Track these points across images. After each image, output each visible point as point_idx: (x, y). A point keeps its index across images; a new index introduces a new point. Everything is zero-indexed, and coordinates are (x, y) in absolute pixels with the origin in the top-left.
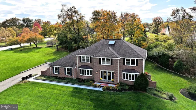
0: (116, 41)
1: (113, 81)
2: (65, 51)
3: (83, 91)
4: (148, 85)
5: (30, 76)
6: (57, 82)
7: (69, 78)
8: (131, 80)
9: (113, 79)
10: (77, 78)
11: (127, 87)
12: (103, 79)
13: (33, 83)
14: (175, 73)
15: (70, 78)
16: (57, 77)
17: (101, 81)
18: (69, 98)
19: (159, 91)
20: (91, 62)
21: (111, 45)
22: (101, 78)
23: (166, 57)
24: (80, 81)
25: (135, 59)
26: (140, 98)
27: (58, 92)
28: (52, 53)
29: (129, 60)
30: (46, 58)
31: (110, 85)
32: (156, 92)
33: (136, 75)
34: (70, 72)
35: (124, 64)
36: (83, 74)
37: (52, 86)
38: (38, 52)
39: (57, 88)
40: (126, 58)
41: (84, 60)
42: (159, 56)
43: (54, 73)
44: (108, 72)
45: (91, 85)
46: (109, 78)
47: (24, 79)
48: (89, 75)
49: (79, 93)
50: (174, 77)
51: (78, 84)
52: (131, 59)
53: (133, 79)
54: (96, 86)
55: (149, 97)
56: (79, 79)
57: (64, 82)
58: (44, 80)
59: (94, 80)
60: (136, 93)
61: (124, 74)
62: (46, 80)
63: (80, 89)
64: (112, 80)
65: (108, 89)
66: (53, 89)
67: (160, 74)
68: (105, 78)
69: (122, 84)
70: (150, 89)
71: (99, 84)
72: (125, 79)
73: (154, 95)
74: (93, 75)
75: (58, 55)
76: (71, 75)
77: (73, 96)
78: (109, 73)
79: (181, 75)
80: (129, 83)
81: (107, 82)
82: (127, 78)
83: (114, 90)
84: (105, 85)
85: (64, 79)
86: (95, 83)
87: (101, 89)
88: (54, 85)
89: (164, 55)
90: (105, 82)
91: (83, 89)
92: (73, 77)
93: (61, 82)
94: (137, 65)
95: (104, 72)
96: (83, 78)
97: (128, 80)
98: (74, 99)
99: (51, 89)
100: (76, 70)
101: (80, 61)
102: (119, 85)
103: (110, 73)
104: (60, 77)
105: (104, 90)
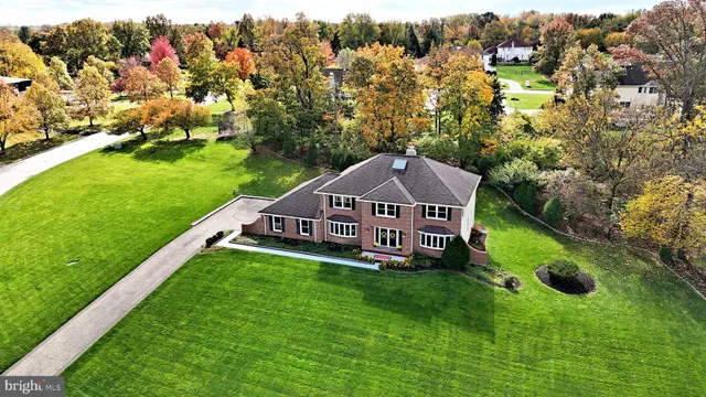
0: (410, 160)
1: (400, 250)
2: (276, 158)
3: (340, 271)
4: (468, 260)
5: (220, 235)
6: (283, 248)
7: (305, 241)
8: (438, 248)
9: (400, 244)
10: (324, 241)
11: (428, 263)
12: (379, 244)
13: (234, 252)
14: (545, 227)
15: (310, 242)
16: (279, 238)
17: (376, 249)
18: (316, 284)
19: (490, 271)
20: (354, 208)
21: (398, 172)
22: (375, 243)
23: (529, 187)
24: (332, 248)
25: (447, 206)
26: (449, 284)
27: (292, 272)
28: (241, 164)
29: (434, 208)
30: (233, 182)
31: (394, 258)
32: (483, 273)
33: (448, 239)
34: (307, 227)
35: (424, 216)
36: (337, 233)
37: (277, 260)
38: (203, 159)
39: (286, 262)
40: (427, 205)
41: (339, 204)
42: (515, 185)
43: (272, 229)
44: (391, 231)
45: (355, 259)
46: (393, 243)
47: (210, 242)
48: (351, 236)
49: (334, 274)
50: (539, 237)
51: (328, 255)
52: (437, 206)
53: (441, 246)
54: (365, 260)
55: (467, 283)
56: (329, 243)
57: (299, 251)
58: (253, 245)
59: (360, 247)
60: (444, 275)
61: (423, 236)
62: (259, 245)
63: (333, 264)
64: (398, 246)
65: (390, 266)
66: (281, 264)
67: (509, 229)
68: (384, 242)
69: (417, 255)
70: (473, 265)
71: (371, 255)
72: (426, 246)
73: (479, 278)
74: (360, 235)
75: (259, 169)
76: (311, 234)
77: (321, 279)
78: (393, 232)
79: (555, 233)
80: (432, 254)
81: (388, 251)
82: (429, 245)
83: (401, 267)
84: (385, 259)
85: (297, 244)
86: (364, 254)
87: (376, 267)
88: (279, 256)
89: (527, 183)
90: (384, 250)
91: (339, 266)
92: (316, 238)
93: (293, 250)
94: (449, 219)
95: (382, 230)
96: (338, 241)
97: (432, 247)
98: (324, 284)
99: (275, 265)
100: (321, 225)
101: (331, 206)
102: (411, 258)
103: (395, 232)
104: (286, 239)
105: (381, 268)
